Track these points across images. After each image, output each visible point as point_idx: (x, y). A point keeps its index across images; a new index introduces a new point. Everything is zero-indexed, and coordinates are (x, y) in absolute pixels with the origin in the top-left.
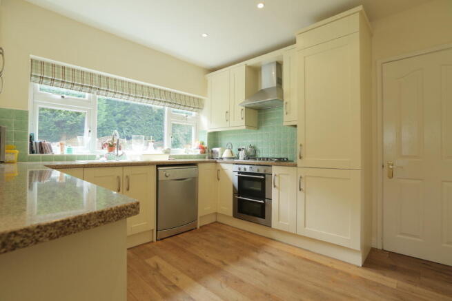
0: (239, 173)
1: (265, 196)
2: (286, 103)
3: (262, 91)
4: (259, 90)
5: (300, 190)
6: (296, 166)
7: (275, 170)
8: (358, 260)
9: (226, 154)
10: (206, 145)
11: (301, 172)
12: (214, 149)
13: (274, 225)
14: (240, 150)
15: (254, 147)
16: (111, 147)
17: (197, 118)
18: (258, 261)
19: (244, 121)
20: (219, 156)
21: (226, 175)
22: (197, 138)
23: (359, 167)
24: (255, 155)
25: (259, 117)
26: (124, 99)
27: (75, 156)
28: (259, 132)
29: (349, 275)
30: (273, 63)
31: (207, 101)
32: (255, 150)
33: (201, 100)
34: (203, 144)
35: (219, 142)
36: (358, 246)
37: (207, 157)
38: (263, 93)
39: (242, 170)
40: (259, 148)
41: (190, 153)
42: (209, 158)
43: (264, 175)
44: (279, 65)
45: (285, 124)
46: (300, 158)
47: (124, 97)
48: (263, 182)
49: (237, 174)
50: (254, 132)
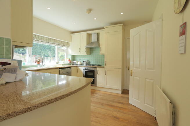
0: (85, 70)
1: (94, 77)
2: (101, 48)
3: (92, 42)
4: (91, 42)
5: (105, 74)
6: (104, 67)
7: (98, 69)
8: (120, 92)
9: (79, 63)
10: (71, 60)
11: (106, 69)
12: (73, 61)
13: (97, 85)
14: (83, 62)
15: (89, 61)
16: (39, 62)
17: (67, 50)
18: (94, 96)
19: (86, 52)
20: (76, 64)
21: (80, 71)
22: (67, 57)
23: (121, 68)
24: (89, 63)
25: (91, 51)
26: (42, 43)
27: (26, 66)
28: (90, 56)
29: (118, 96)
30: (96, 33)
31: (71, 44)
32: (89, 62)
33: (69, 43)
34: (69, 59)
35: (75, 59)
36: (120, 89)
37: (71, 64)
38: (92, 43)
39: (86, 69)
40: (90, 61)
41: (65, 63)
42: (72, 64)
43: (94, 70)
44: (98, 34)
45: (100, 54)
46: (105, 65)
47: (42, 42)
48: (94, 72)
49: (84, 70)
50: (88, 56)
